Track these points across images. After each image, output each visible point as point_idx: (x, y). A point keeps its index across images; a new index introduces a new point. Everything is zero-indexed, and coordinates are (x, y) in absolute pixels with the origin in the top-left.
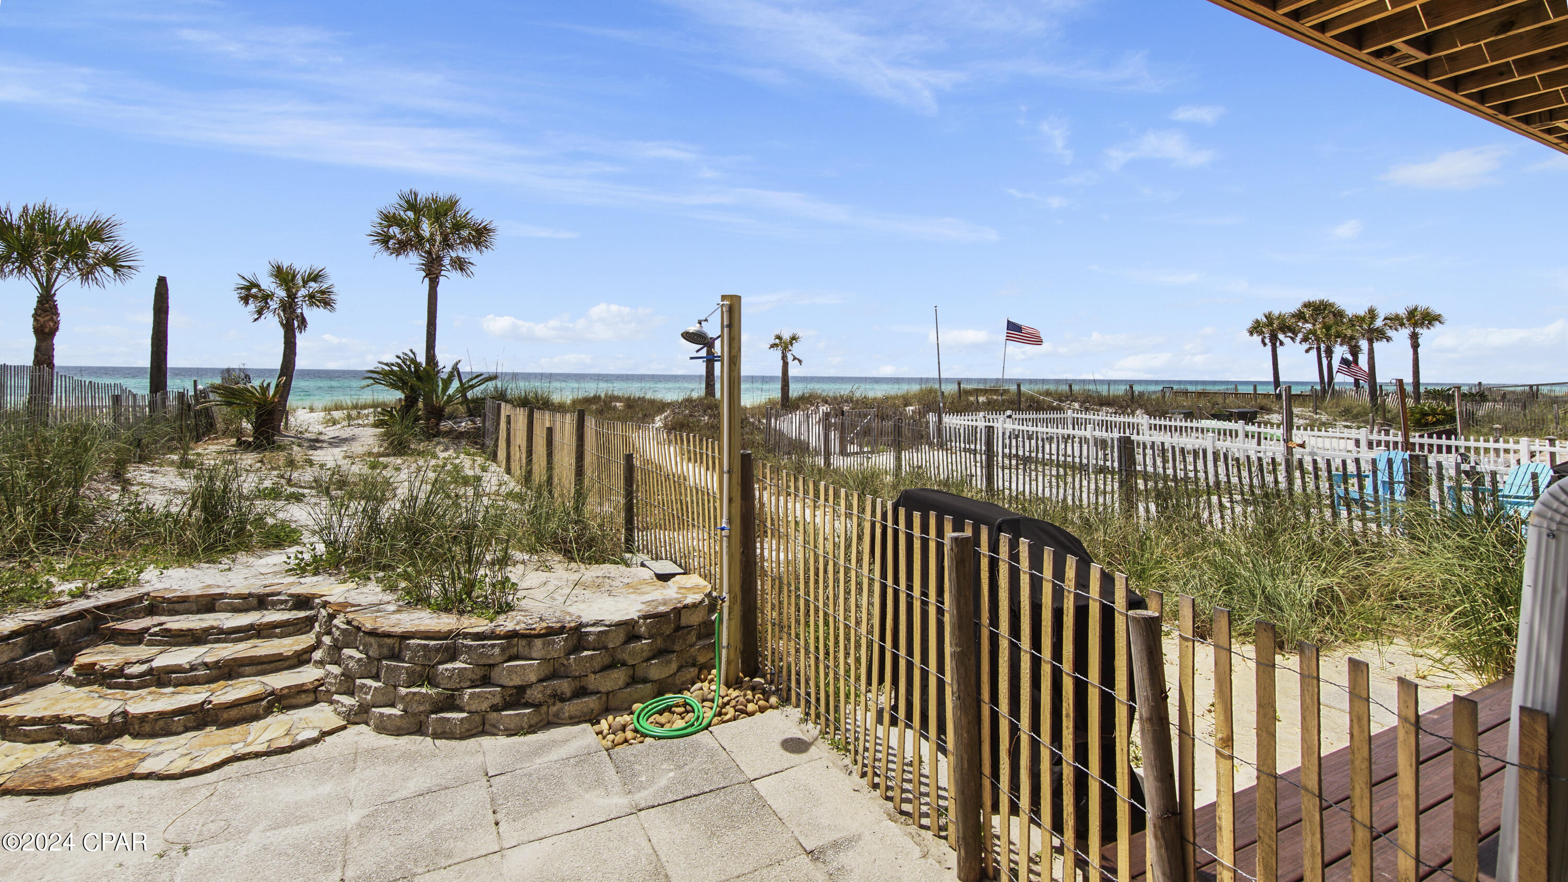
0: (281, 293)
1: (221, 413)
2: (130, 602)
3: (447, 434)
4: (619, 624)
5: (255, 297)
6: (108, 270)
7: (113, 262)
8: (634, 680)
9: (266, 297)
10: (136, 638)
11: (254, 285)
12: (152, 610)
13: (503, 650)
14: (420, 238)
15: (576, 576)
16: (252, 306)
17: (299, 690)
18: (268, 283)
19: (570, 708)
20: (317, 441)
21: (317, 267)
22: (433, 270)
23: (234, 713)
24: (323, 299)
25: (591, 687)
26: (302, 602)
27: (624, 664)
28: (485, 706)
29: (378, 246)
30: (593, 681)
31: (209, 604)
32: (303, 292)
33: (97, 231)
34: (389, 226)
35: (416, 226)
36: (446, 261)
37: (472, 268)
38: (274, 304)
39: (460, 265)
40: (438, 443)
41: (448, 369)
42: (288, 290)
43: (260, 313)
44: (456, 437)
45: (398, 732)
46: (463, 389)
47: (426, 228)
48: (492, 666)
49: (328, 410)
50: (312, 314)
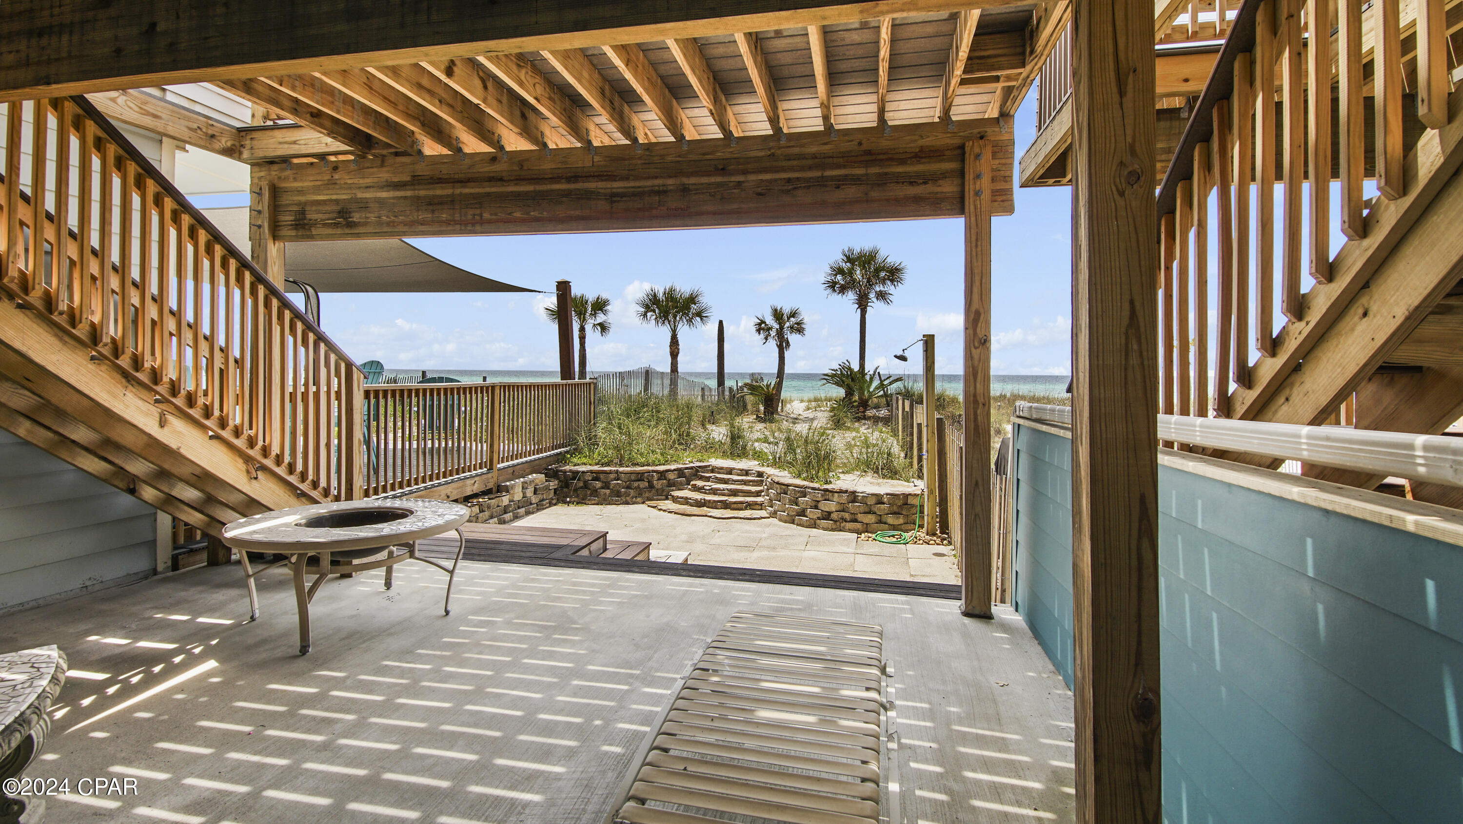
0: (777, 326)
1: (750, 399)
3: (870, 418)
5: (763, 329)
6: (698, 319)
7: (699, 314)
9: (769, 329)
11: (763, 322)
14: (854, 281)
16: (762, 336)
18: (770, 321)
20: (796, 419)
21: (795, 306)
22: (863, 304)
24: (799, 329)
29: (829, 291)
32: (787, 324)
33: (692, 299)
34: (835, 276)
35: (851, 272)
36: (872, 295)
37: (891, 297)
38: (773, 333)
39: (882, 296)
40: (864, 424)
41: (872, 373)
42: (780, 324)
43: (766, 339)
46: (883, 385)
47: (858, 274)
50: (793, 338)
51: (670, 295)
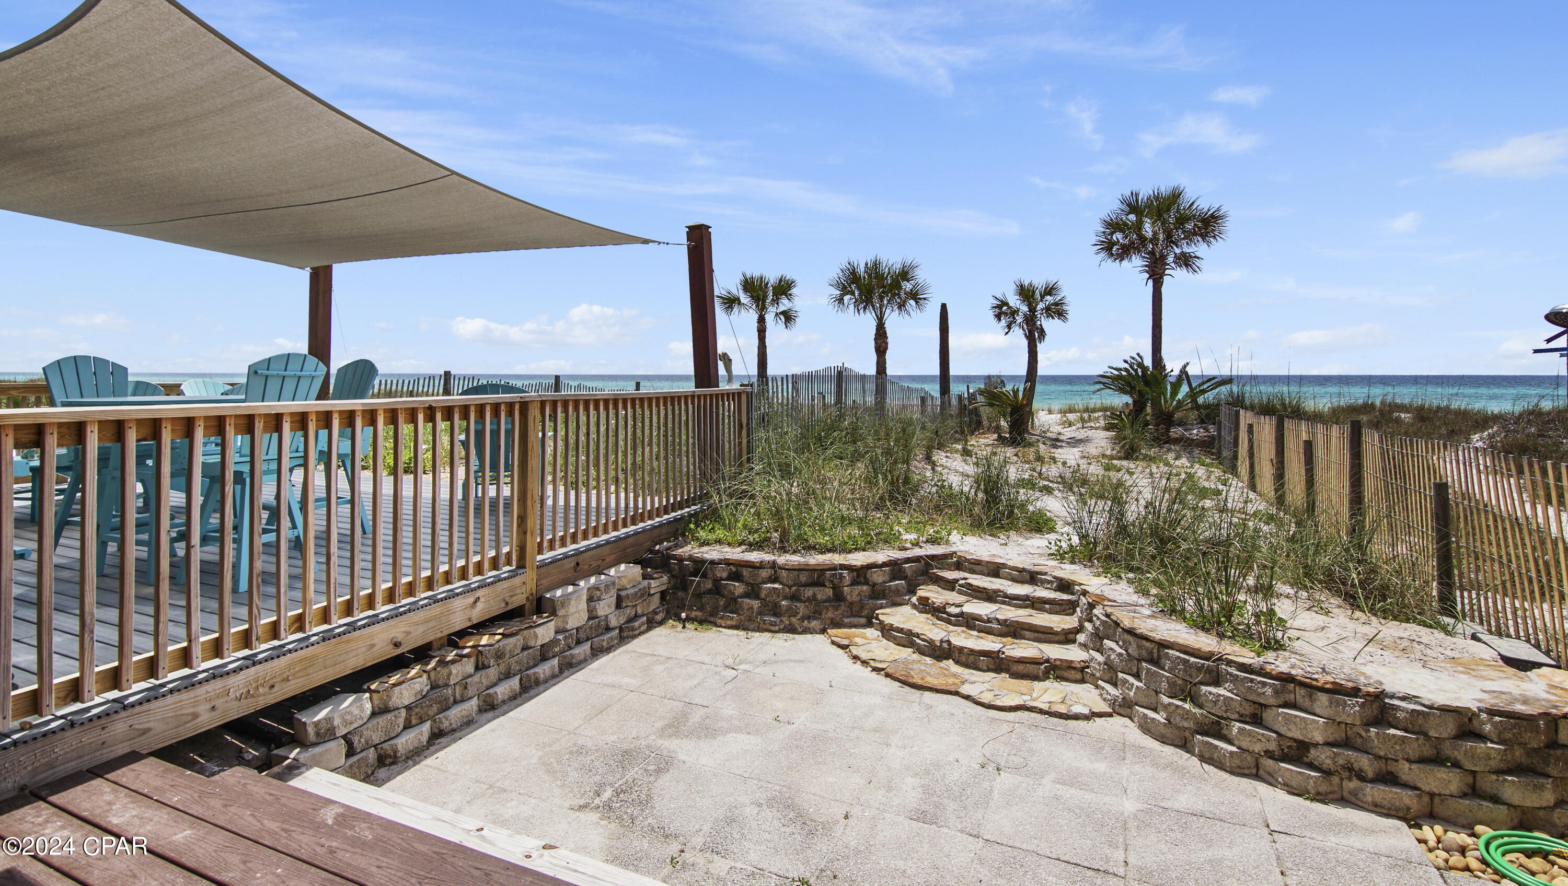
0: (1024, 308)
1: (985, 411)
2: (945, 556)
3: (1176, 441)
4: (1446, 710)
5: (1006, 314)
6: (912, 302)
7: (915, 295)
8: (1473, 791)
9: (1014, 312)
10: (950, 585)
11: (1004, 303)
12: (959, 566)
13: (1276, 692)
14: (1142, 239)
15: (1370, 631)
16: (1003, 323)
17: (1069, 665)
18: (1014, 301)
19: (1373, 792)
20: (1057, 440)
21: (1052, 280)
22: (1156, 274)
23: (1020, 668)
24: (1057, 311)
25: (1404, 777)
26: (1064, 586)
27: (1456, 765)
28: (1257, 748)
29: (1103, 255)
30: (1405, 770)
31: (995, 570)
32: (1041, 306)
33: (905, 274)
34: (1112, 234)
35: (1139, 226)
36: (1170, 259)
37: (1198, 262)
38: (1019, 319)
39: (1186, 261)
40: (1169, 450)
41: (1176, 372)
42: (1029, 306)
43: (1009, 327)
44: (1187, 445)
45: (1163, 740)
46: (1194, 394)
47: (1148, 229)
48: (1264, 706)
49: (1063, 412)
50: (1049, 325)
51: (874, 269)
